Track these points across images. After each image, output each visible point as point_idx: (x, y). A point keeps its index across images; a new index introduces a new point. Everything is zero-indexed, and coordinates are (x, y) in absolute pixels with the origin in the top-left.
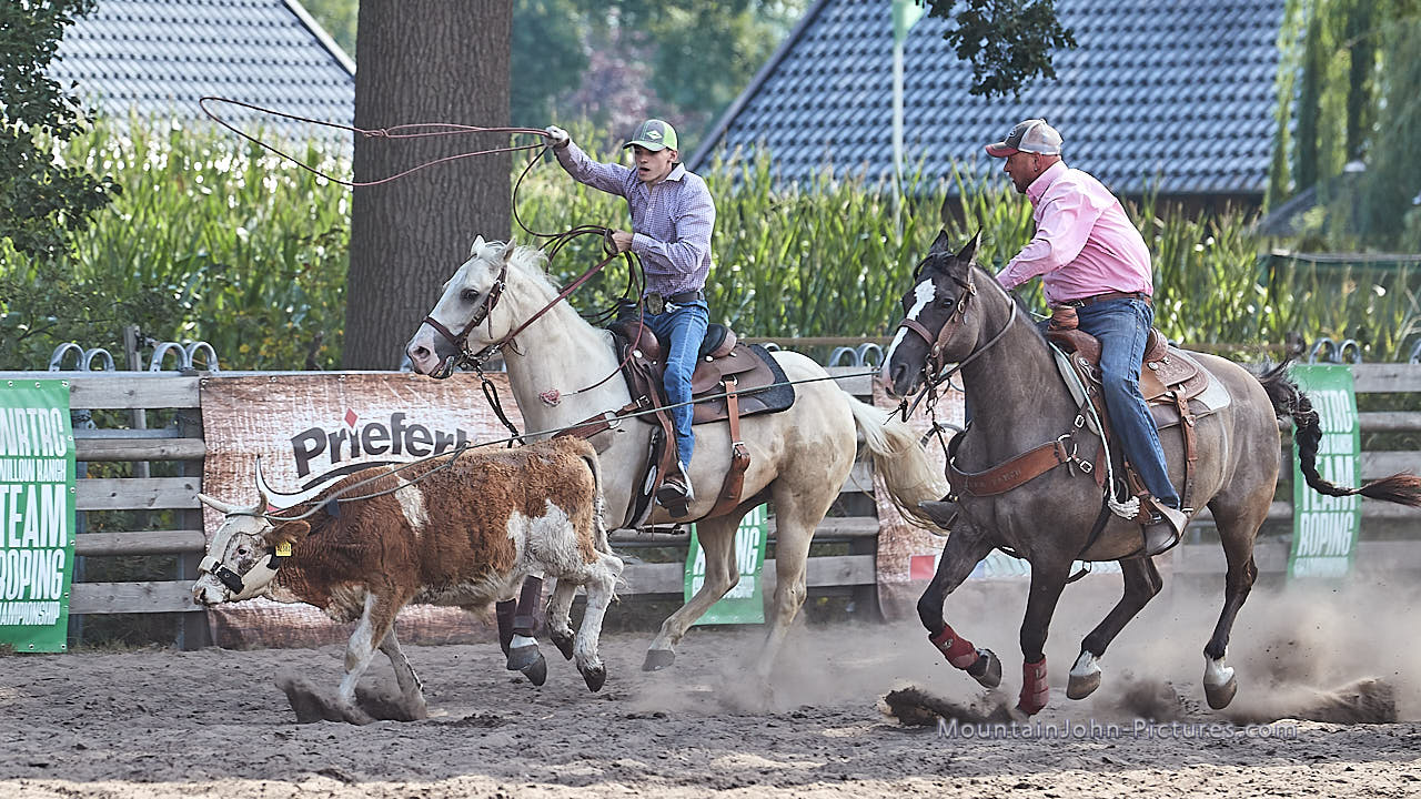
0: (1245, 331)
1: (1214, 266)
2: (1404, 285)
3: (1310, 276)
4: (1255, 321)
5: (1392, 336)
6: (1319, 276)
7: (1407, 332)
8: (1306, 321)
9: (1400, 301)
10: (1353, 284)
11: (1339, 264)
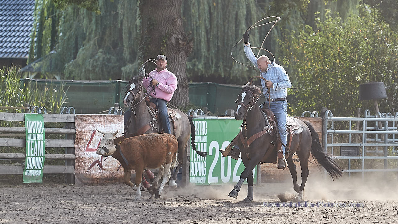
0: (16, 102)
1: (8, 82)
2: (62, 89)
3: (35, 86)
4: (19, 99)
5: (59, 104)
6: (38, 86)
7: (63, 102)
8: (34, 99)
9: (61, 93)
10: (48, 88)
11: (44, 82)
